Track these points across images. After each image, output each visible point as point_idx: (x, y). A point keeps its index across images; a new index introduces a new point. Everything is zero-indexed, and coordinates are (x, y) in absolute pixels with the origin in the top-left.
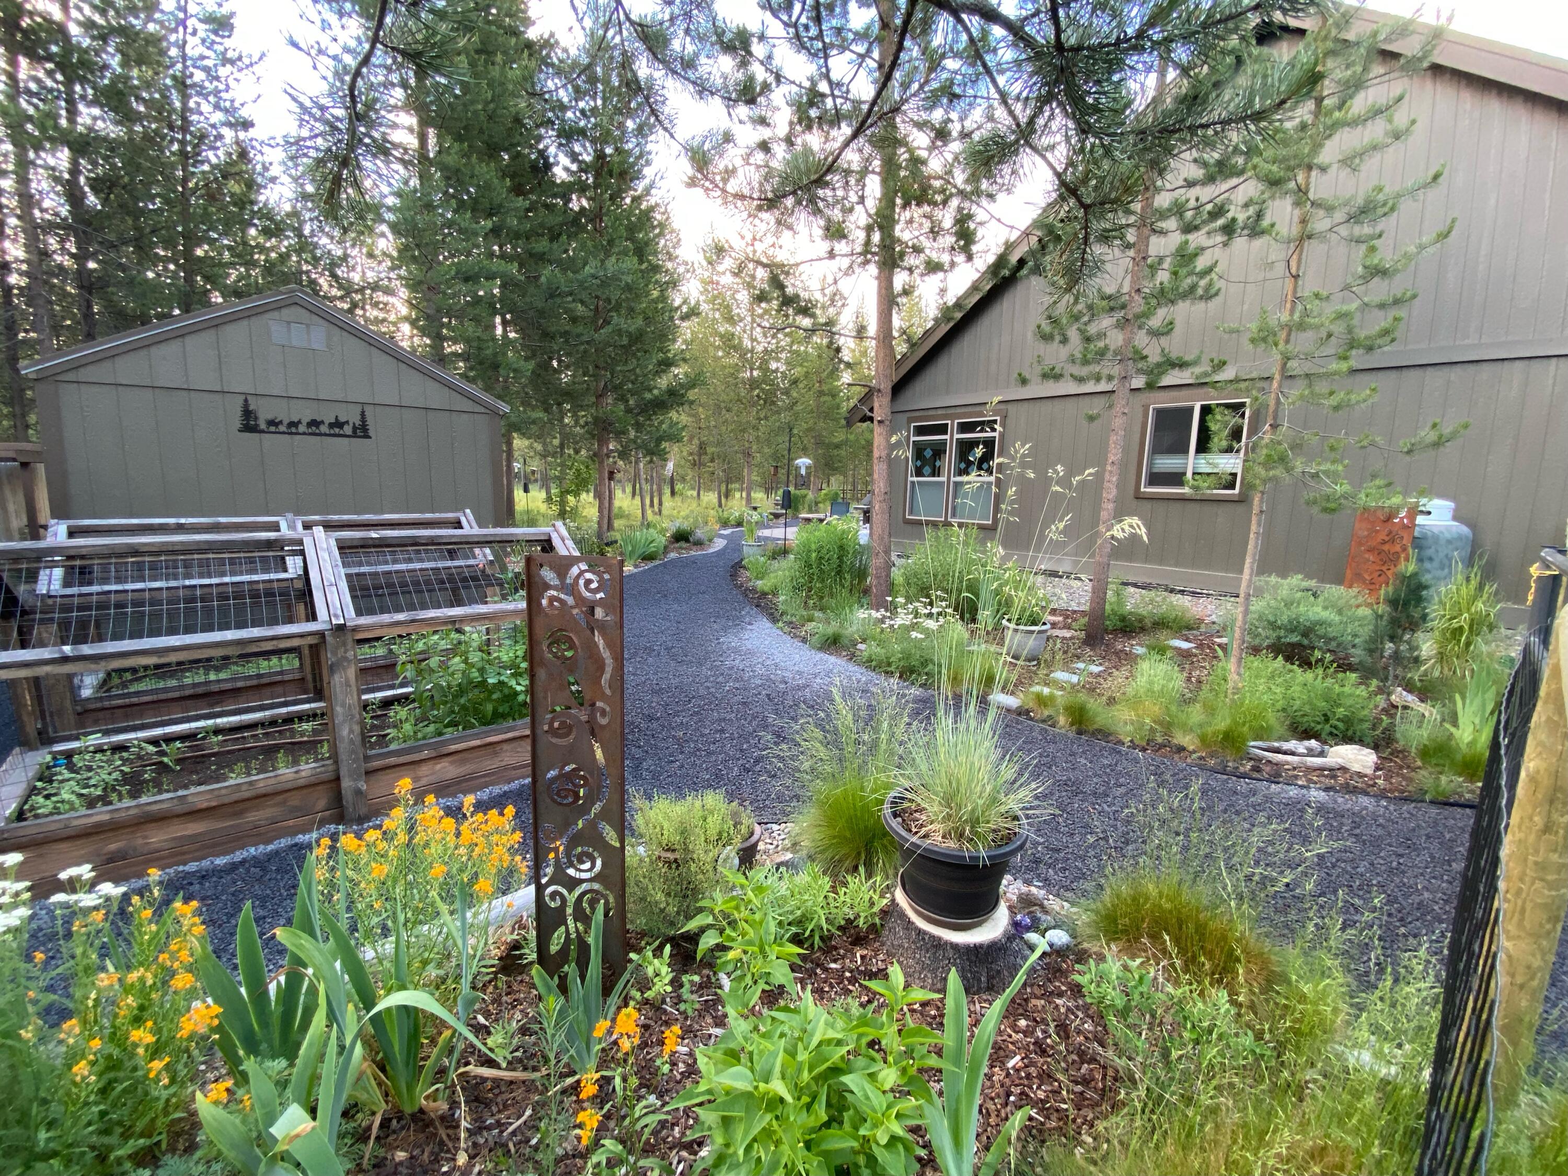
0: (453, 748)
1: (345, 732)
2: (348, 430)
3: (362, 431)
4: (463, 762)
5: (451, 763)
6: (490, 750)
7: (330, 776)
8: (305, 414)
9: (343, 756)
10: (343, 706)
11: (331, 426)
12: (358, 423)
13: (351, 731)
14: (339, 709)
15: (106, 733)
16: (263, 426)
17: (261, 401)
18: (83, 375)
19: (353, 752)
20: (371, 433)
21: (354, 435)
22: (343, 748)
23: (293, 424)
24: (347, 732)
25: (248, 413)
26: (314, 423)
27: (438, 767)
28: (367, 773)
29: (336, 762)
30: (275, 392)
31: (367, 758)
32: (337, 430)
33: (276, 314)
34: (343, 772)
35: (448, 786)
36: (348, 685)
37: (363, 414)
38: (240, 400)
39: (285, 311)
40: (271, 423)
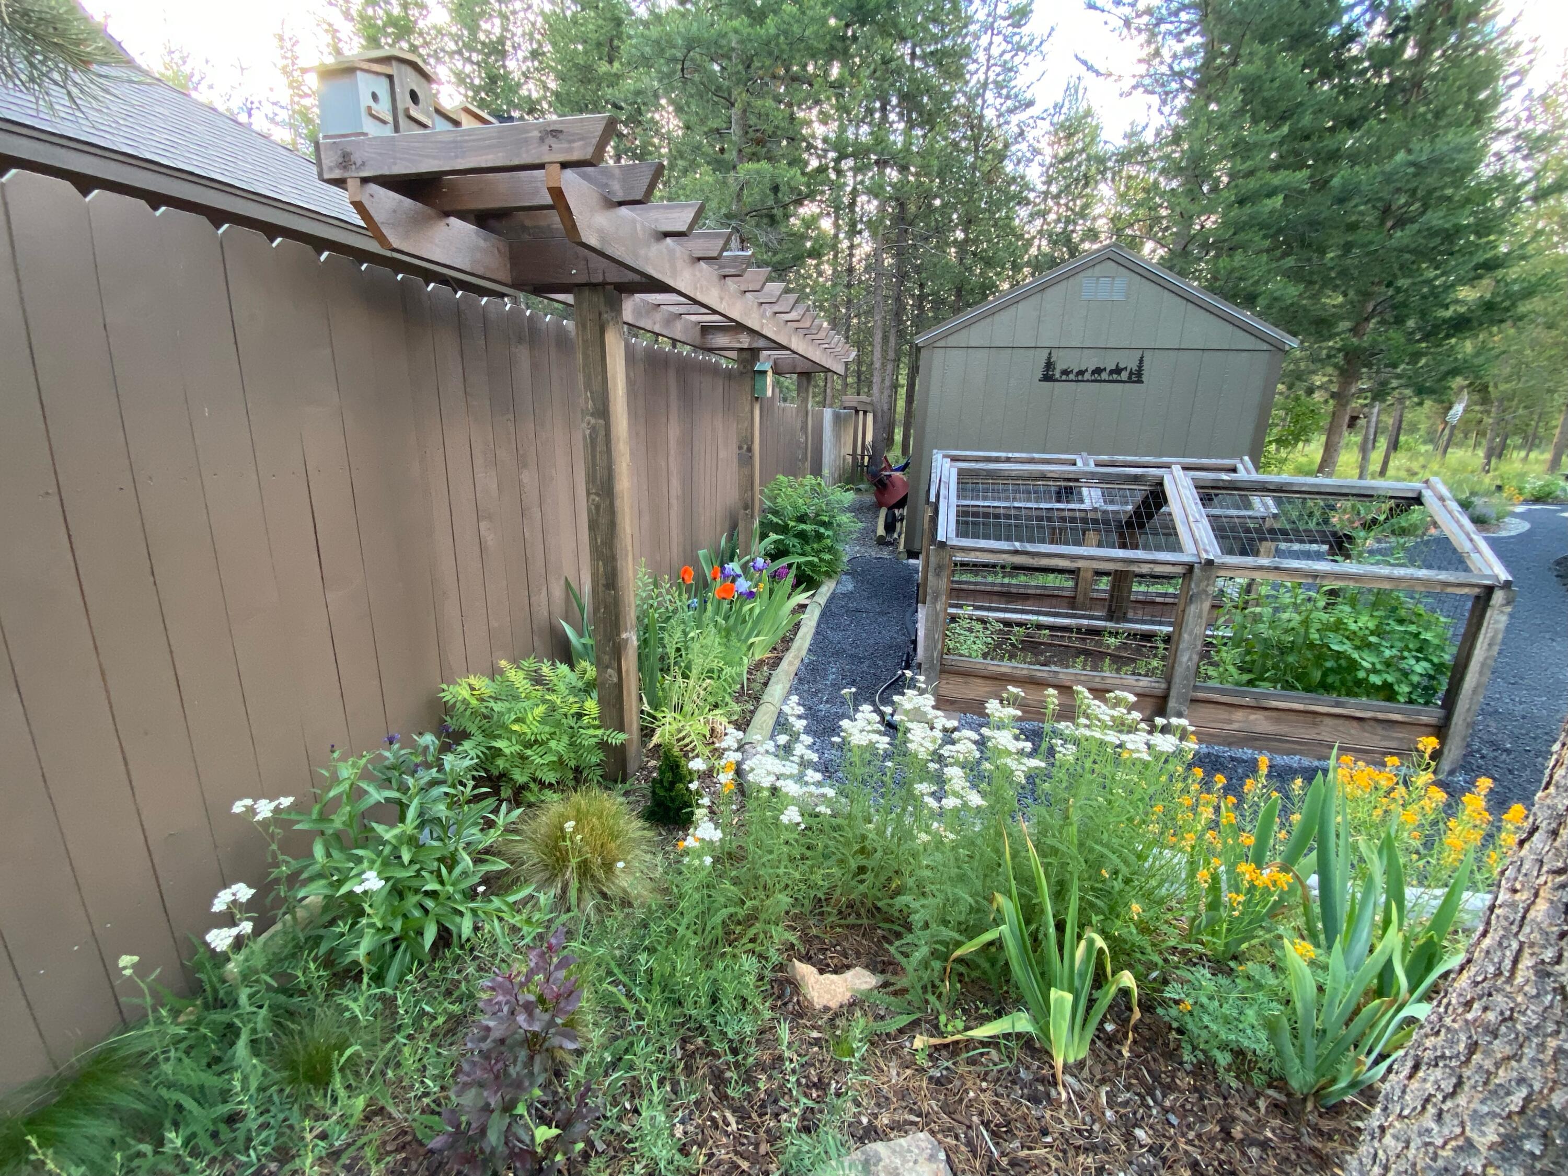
0: (1274, 704)
1: (1185, 659)
2: (1124, 376)
3: (1137, 376)
4: (1278, 721)
5: (1267, 718)
6: (1310, 718)
7: (1159, 692)
8: (1090, 362)
9: (1177, 680)
10: (1190, 634)
11: (1112, 372)
12: (1135, 368)
13: (1190, 659)
14: (1186, 636)
15: (976, 608)
16: (1057, 376)
17: (1062, 353)
18: (951, 341)
19: (1186, 678)
20: (1144, 378)
21: (1130, 380)
22: (1179, 671)
23: (1081, 373)
24: (1187, 658)
25: (1049, 365)
26: (1098, 371)
27: (1252, 717)
28: (1194, 701)
29: (1169, 683)
30: (1074, 344)
31: (1195, 688)
32: (1115, 376)
33: (1089, 272)
34: (1173, 693)
35: (1256, 739)
36: (1200, 617)
37: (1141, 360)
38: (1044, 354)
39: (1098, 268)
40: (1065, 372)
